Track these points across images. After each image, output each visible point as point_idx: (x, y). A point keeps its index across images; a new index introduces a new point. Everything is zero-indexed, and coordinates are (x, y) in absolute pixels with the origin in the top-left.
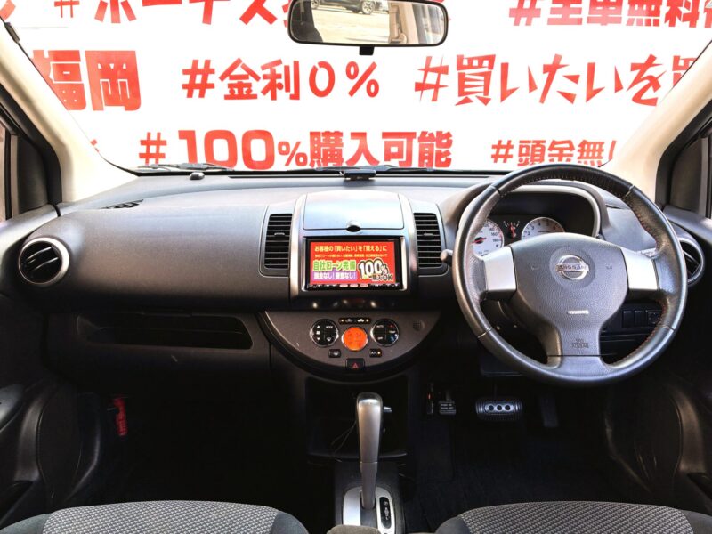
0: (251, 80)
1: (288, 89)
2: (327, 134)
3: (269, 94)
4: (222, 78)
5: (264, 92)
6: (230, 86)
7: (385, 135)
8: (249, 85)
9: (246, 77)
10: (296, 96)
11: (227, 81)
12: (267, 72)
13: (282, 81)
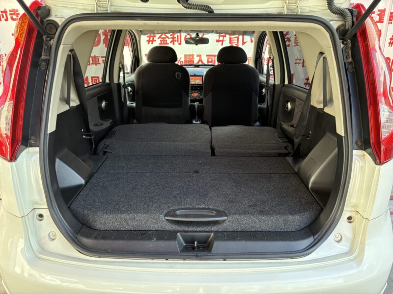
0: (167, 39)
1: (178, 42)
2: (190, 55)
3: (172, 43)
4: (158, 38)
5: (171, 42)
6: (161, 41)
7: (207, 55)
8: (166, 41)
9: (165, 38)
10: (180, 44)
11: (160, 39)
12: (172, 36)
13: (176, 39)
